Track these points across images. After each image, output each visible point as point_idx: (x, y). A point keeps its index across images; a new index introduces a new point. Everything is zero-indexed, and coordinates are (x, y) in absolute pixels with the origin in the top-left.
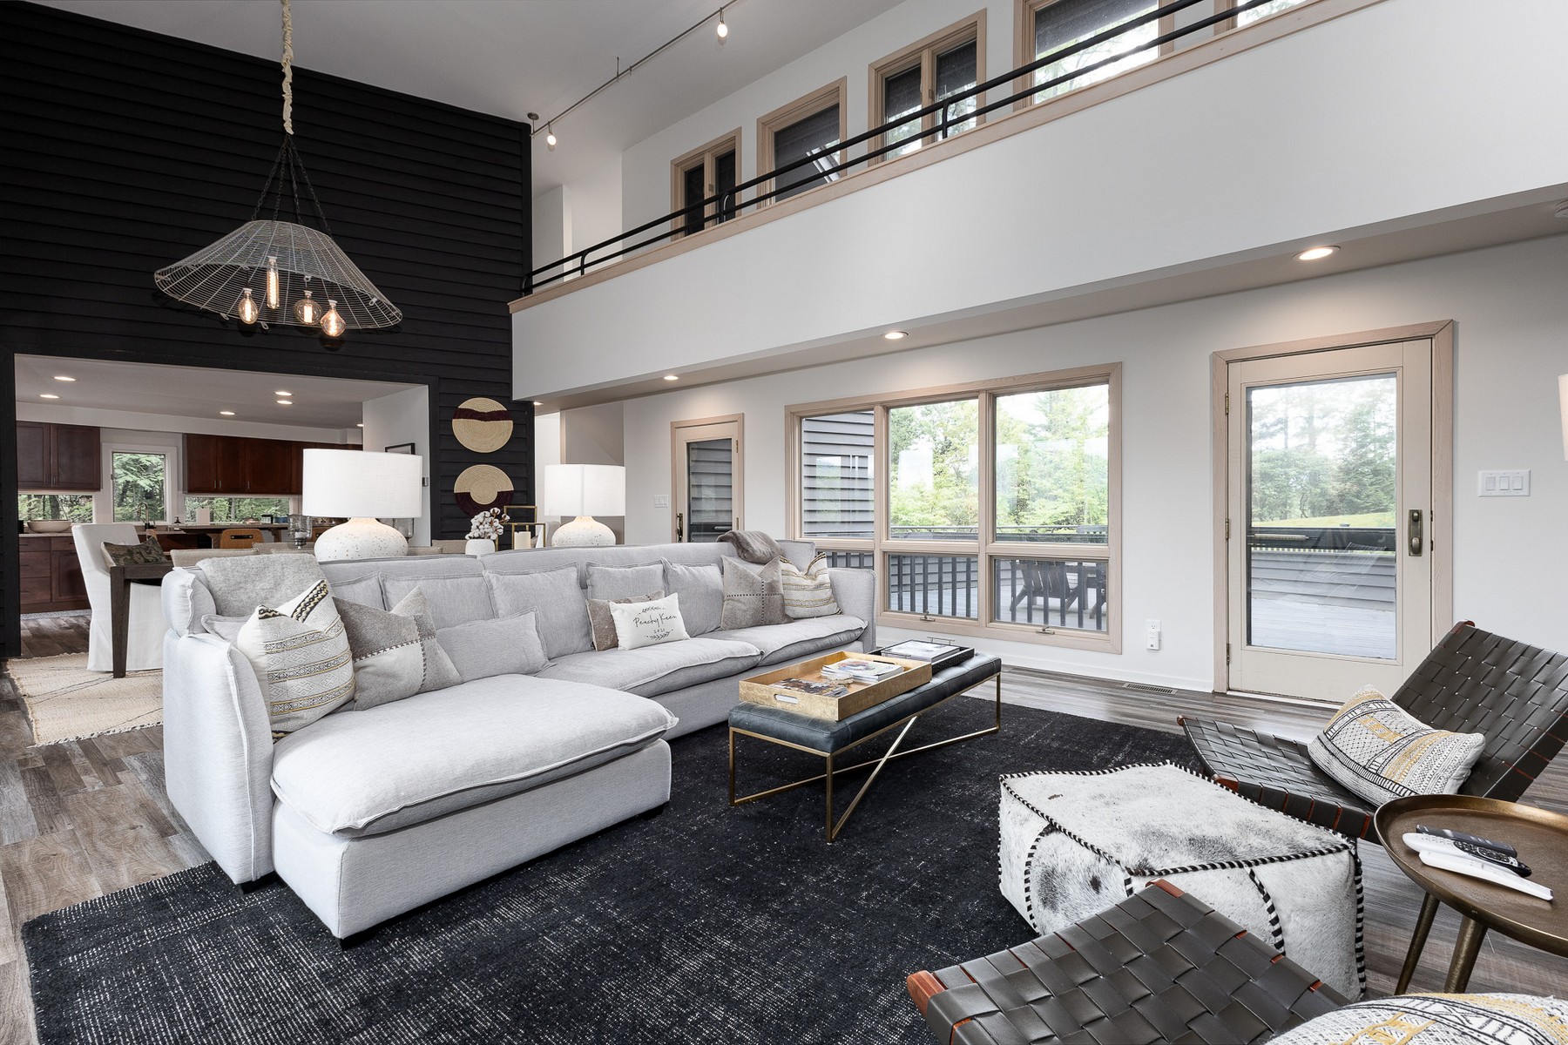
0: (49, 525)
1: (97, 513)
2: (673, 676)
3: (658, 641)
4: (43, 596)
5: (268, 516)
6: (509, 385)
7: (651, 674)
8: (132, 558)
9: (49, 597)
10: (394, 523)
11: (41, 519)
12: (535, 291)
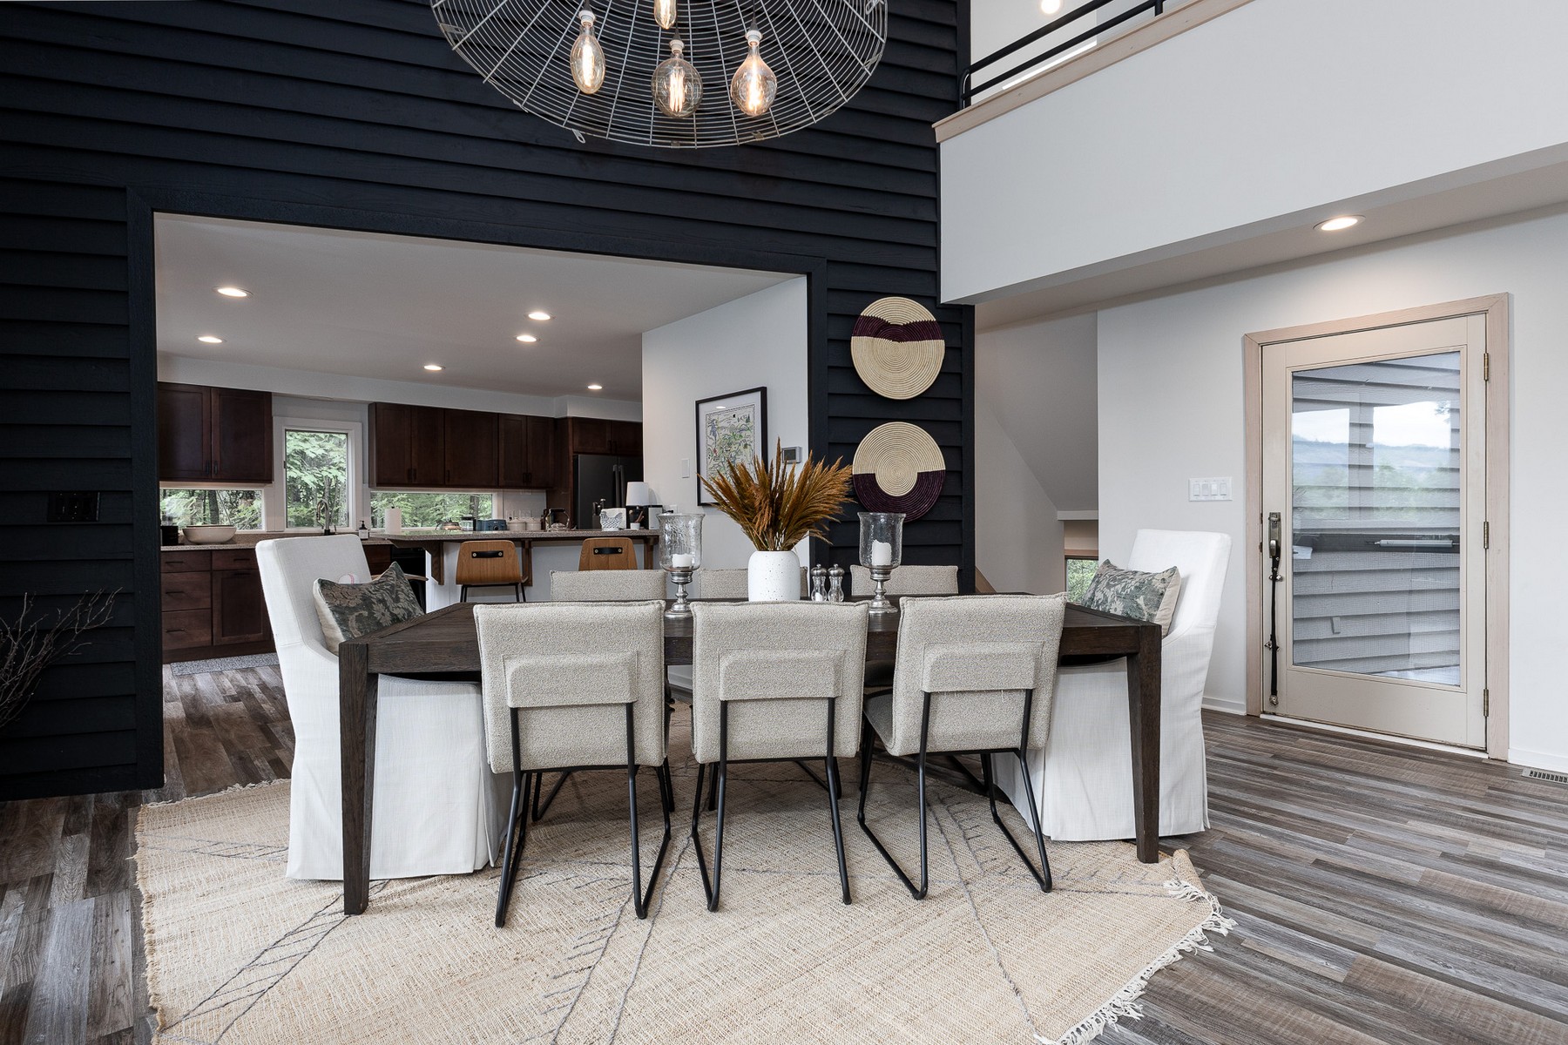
0: (208, 534)
1: (268, 515)
4: (203, 638)
5: (469, 519)
6: (935, 275)
8: (371, 614)
9: (210, 638)
11: (200, 524)
12: (975, 99)
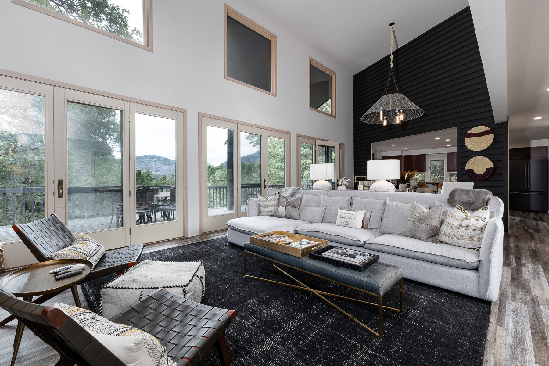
2: (317, 233)
3: (345, 225)
7: (311, 230)
10: (329, 181)
